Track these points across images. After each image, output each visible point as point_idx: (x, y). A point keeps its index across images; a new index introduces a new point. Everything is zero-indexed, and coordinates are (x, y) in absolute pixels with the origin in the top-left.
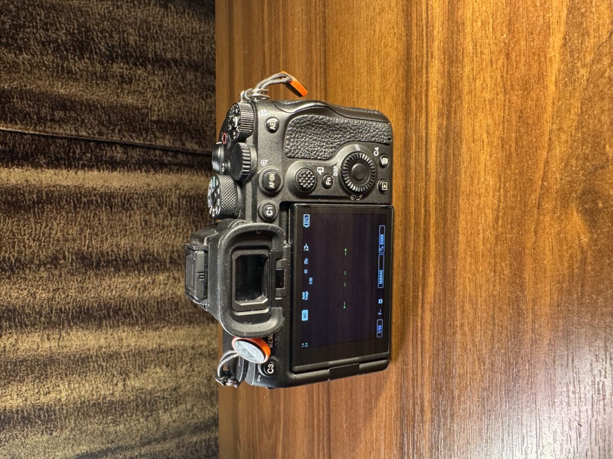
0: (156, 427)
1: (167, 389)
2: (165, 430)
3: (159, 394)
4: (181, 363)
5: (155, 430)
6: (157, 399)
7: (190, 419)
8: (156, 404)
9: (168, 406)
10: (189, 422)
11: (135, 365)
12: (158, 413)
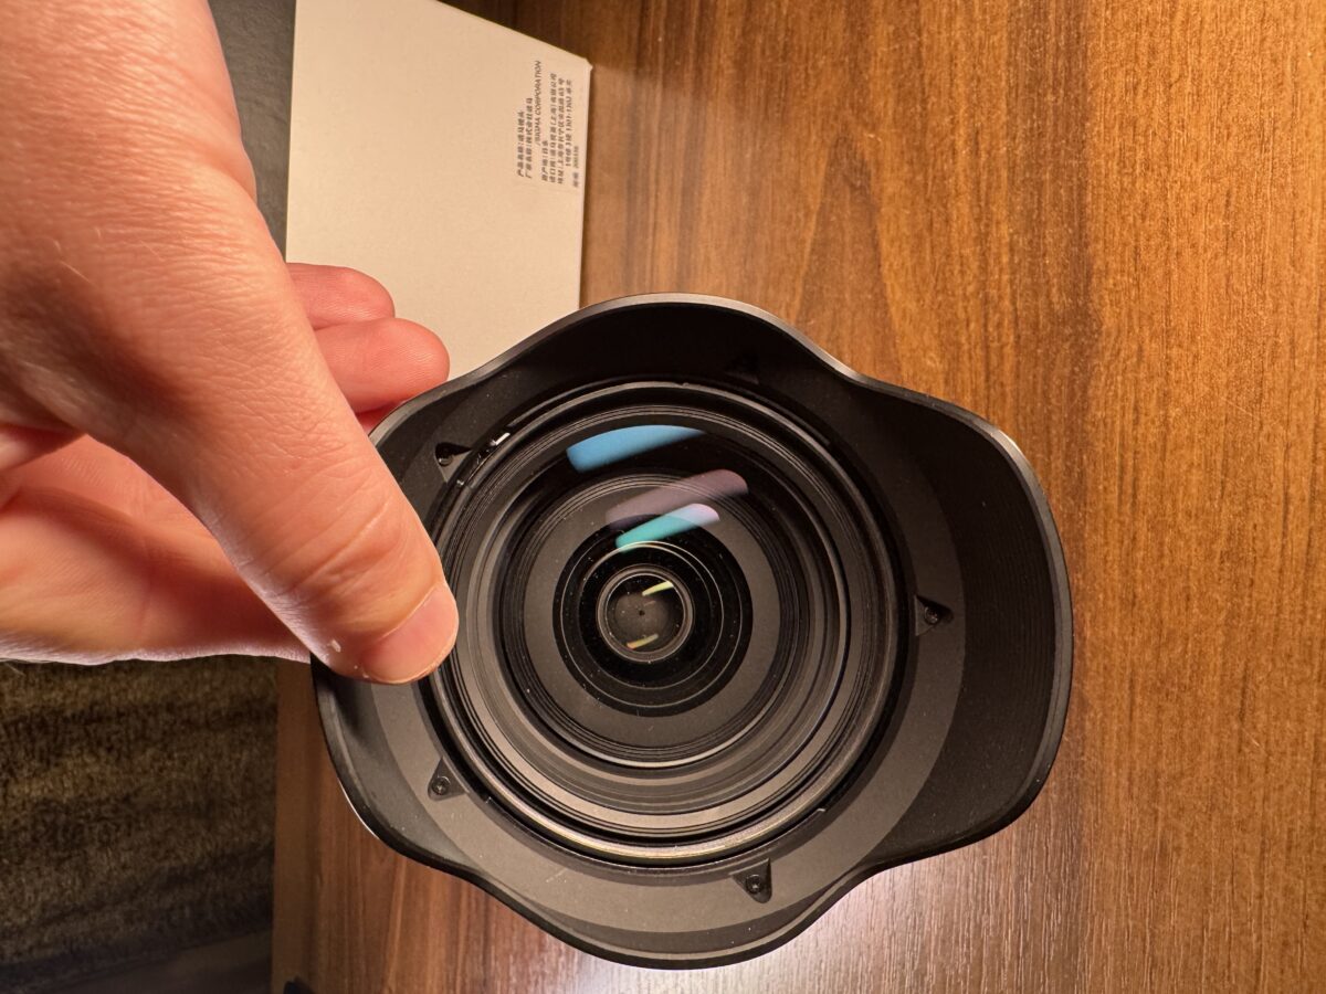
0: (78, 882)
1: (108, 799)
2: (100, 888)
3: (89, 810)
4: (141, 743)
5: (76, 888)
6: (82, 821)
7: (160, 861)
8: (82, 832)
9: (109, 835)
10: (156, 866)
11: (33, 751)
12: (85, 852)
